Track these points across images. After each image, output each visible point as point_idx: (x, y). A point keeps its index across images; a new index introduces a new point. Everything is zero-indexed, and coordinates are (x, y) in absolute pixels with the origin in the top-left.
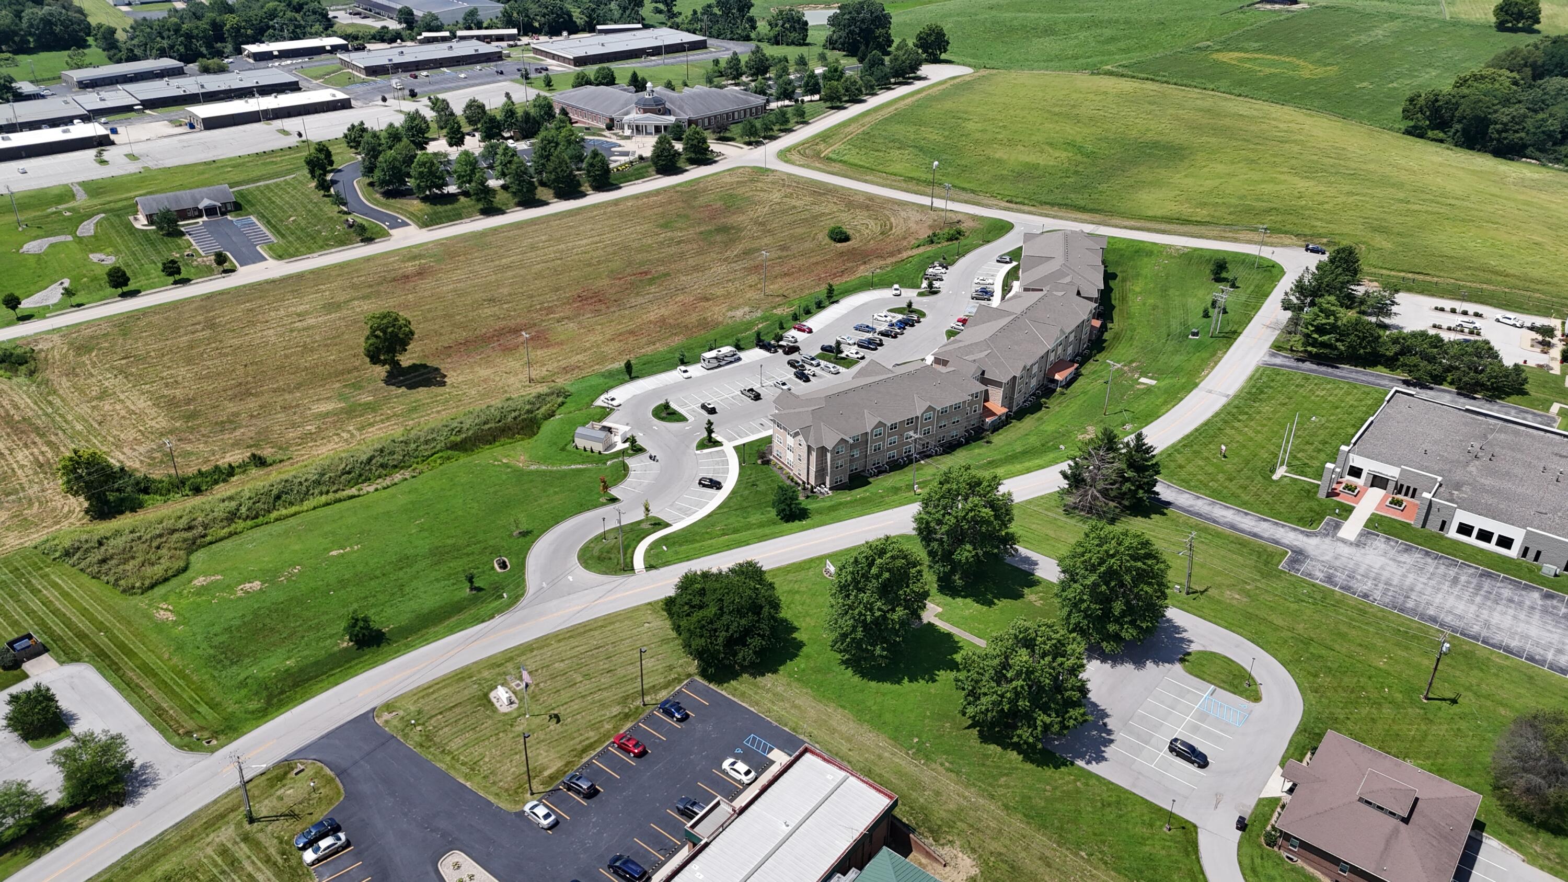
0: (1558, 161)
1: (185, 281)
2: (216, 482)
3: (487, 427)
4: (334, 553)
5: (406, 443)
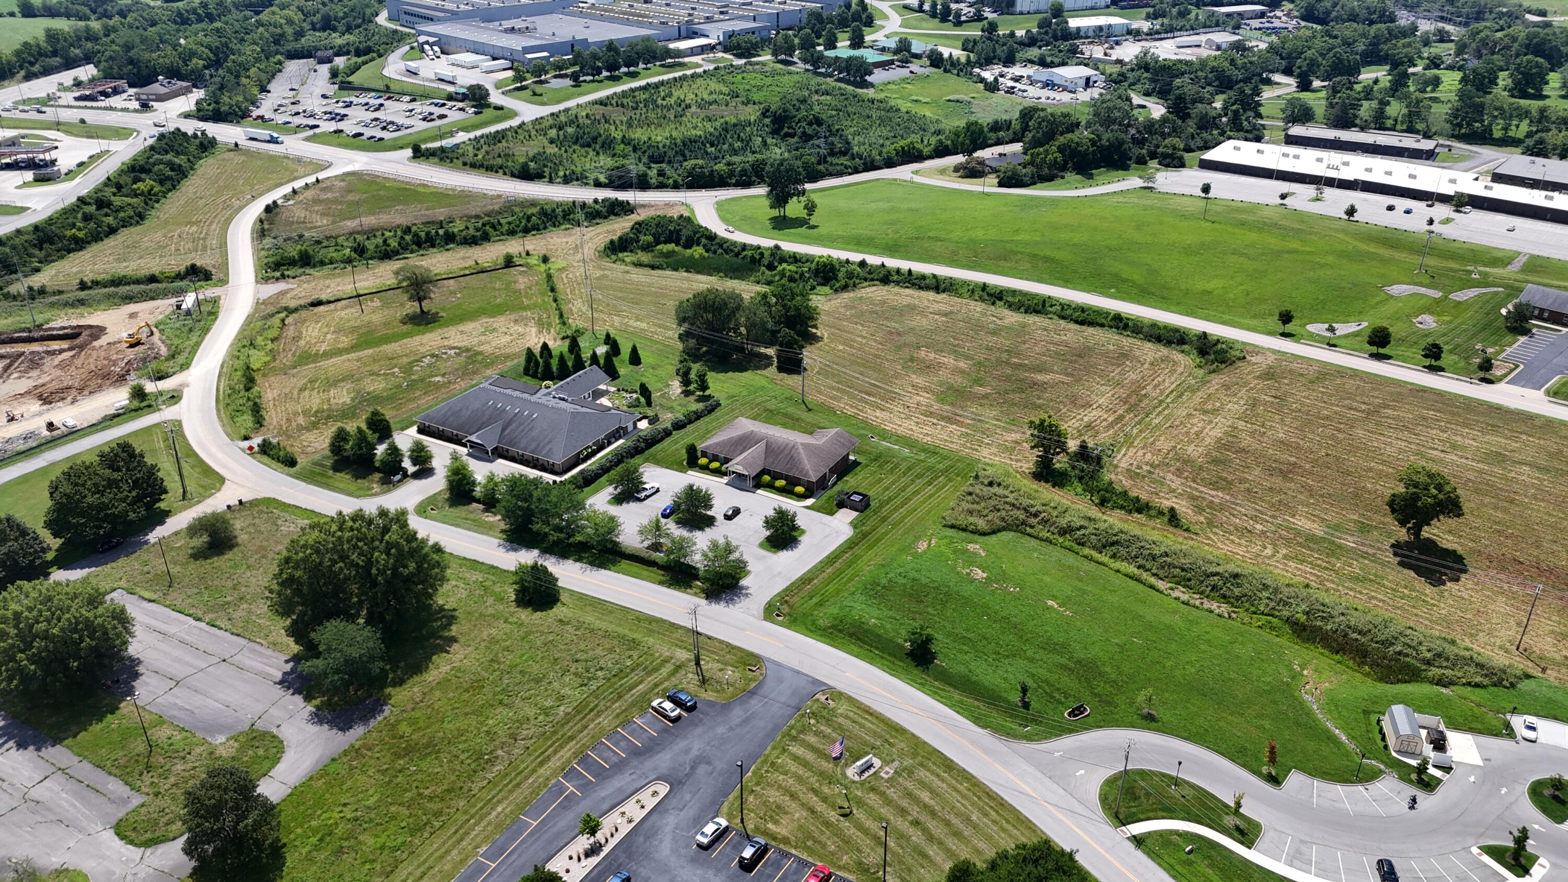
1: (1433, 369)
2: (1122, 507)
3: (1355, 636)
4: (1050, 603)
5: (1266, 587)
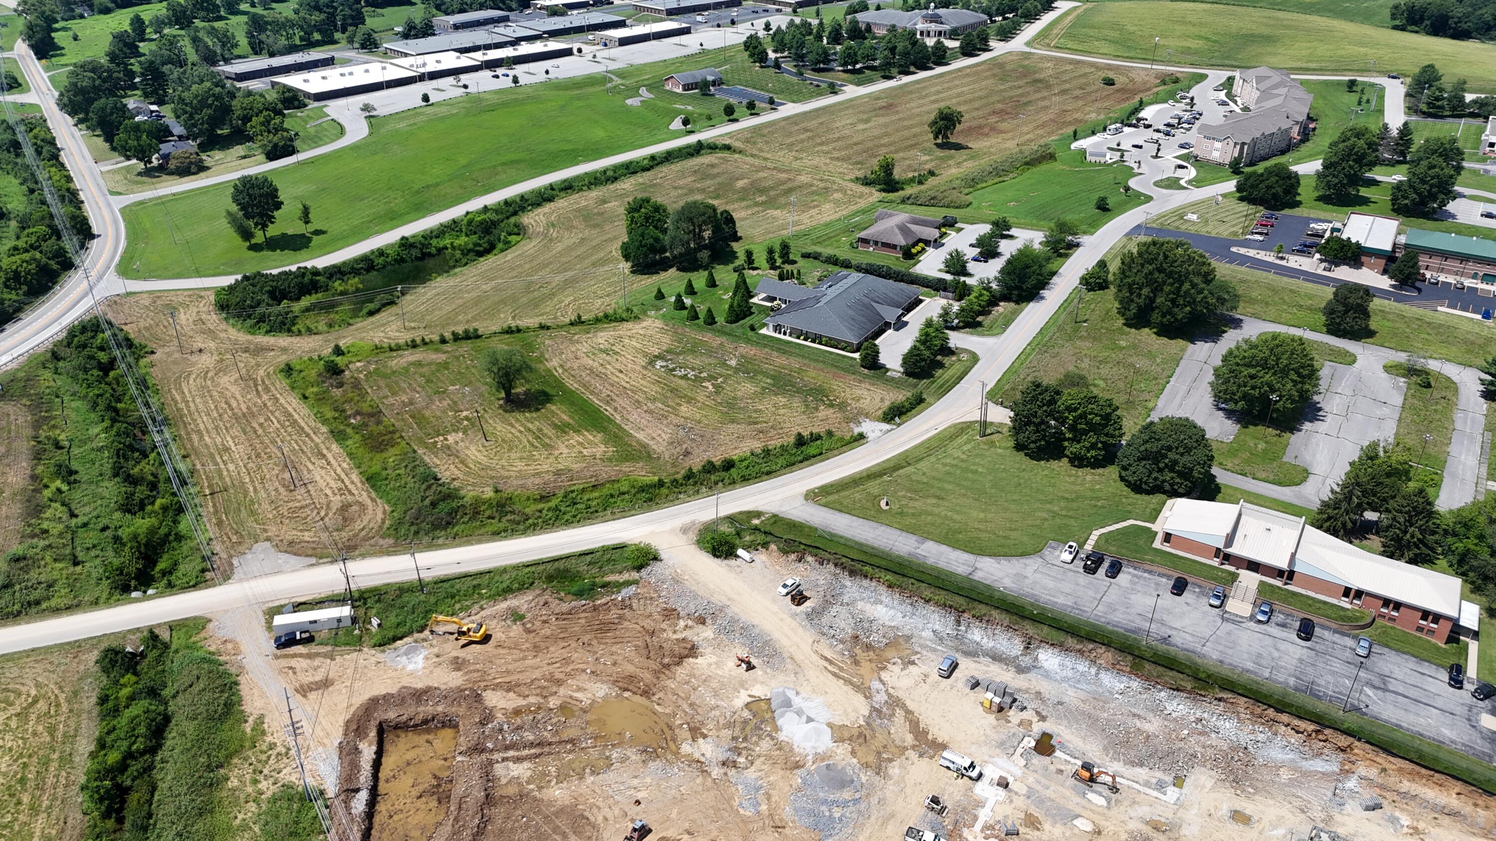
0: (1492, 39)
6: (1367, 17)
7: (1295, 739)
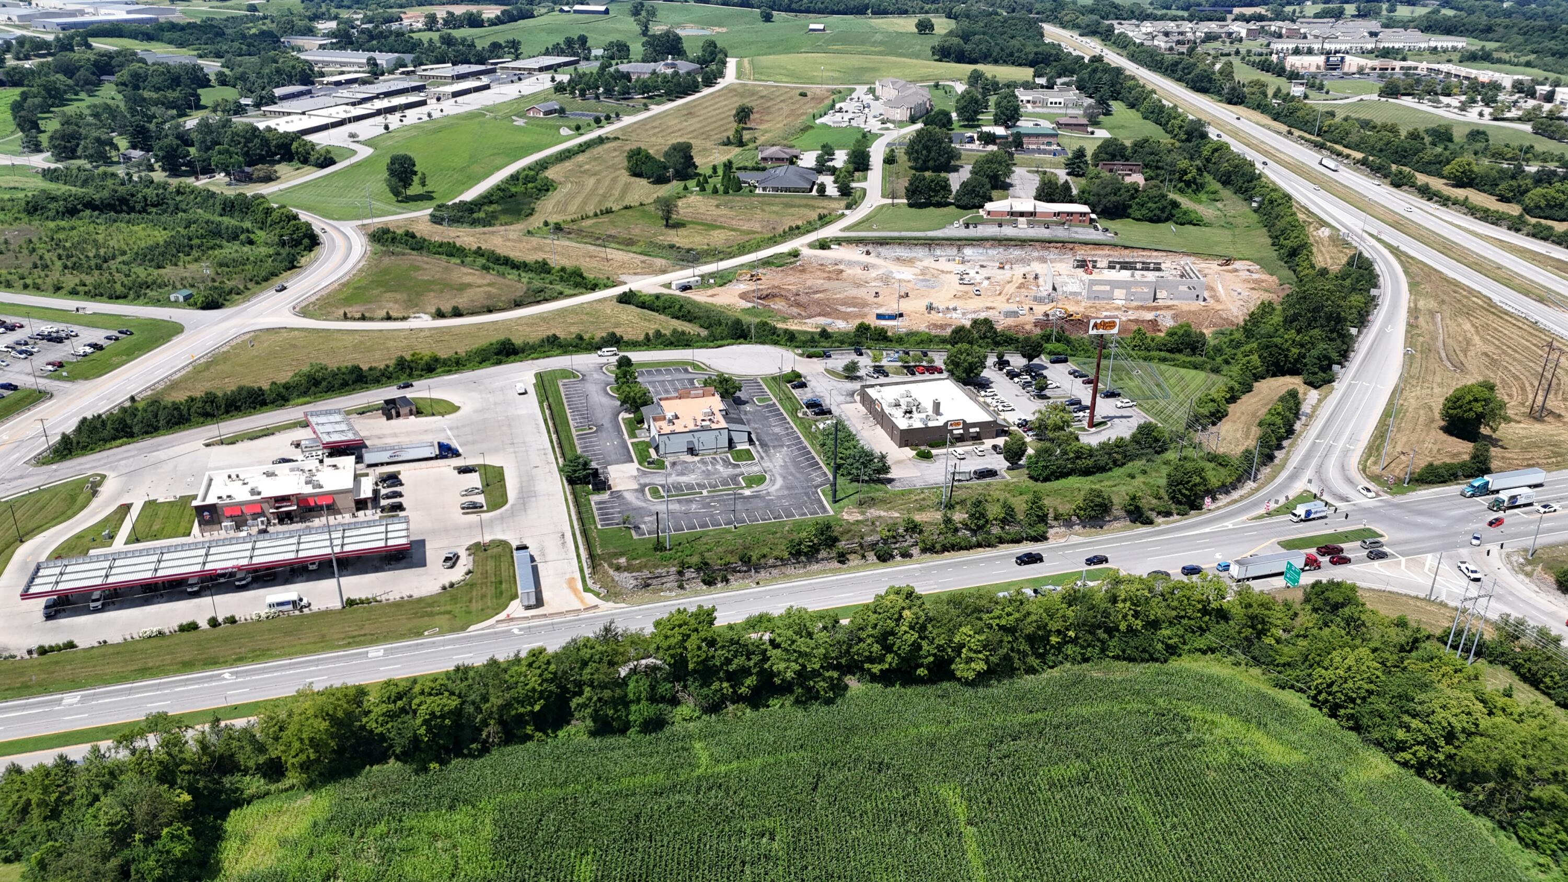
6: (917, 56)
7: (1056, 251)
